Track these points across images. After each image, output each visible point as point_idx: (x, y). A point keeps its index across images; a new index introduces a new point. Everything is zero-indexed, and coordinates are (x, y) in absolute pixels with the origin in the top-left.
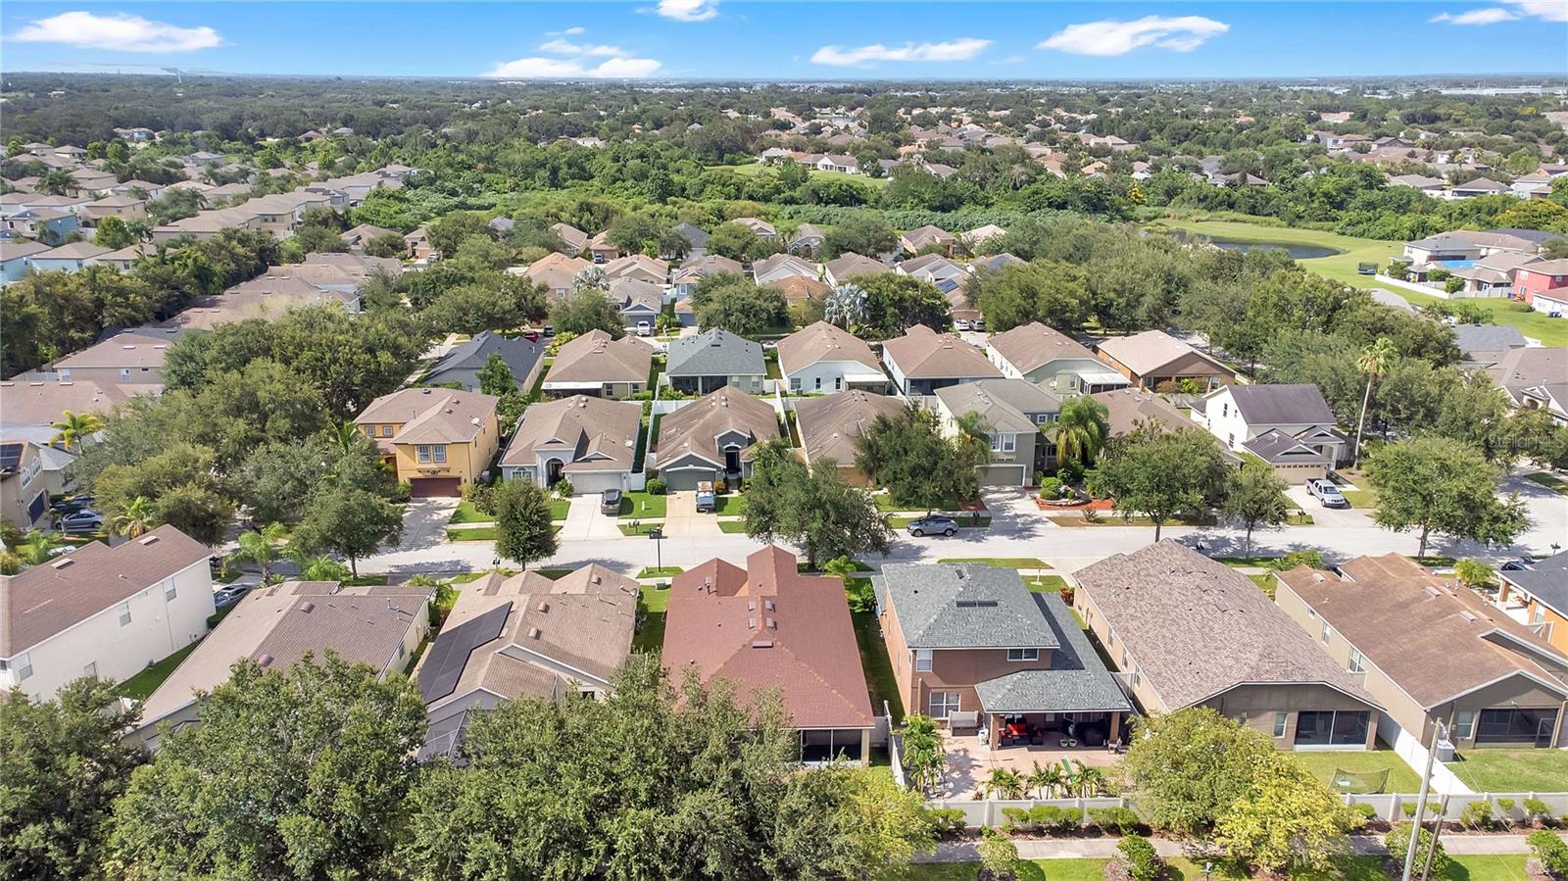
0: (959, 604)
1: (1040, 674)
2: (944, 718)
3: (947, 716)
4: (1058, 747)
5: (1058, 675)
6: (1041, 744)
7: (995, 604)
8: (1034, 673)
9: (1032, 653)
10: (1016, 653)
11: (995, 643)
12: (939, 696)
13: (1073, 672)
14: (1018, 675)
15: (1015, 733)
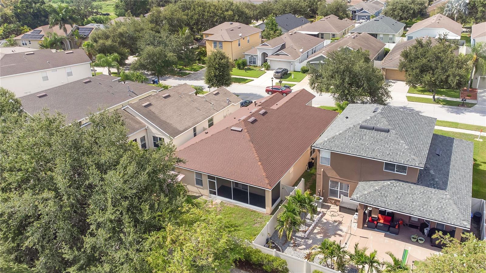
0: (362, 127)
1: (405, 185)
2: (338, 199)
3: (340, 198)
4: (408, 240)
5: (419, 189)
6: (397, 234)
7: (388, 131)
8: (401, 183)
9: (402, 168)
10: (390, 166)
11: (374, 155)
12: (335, 183)
13: (433, 190)
14: (389, 182)
15: (382, 221)
